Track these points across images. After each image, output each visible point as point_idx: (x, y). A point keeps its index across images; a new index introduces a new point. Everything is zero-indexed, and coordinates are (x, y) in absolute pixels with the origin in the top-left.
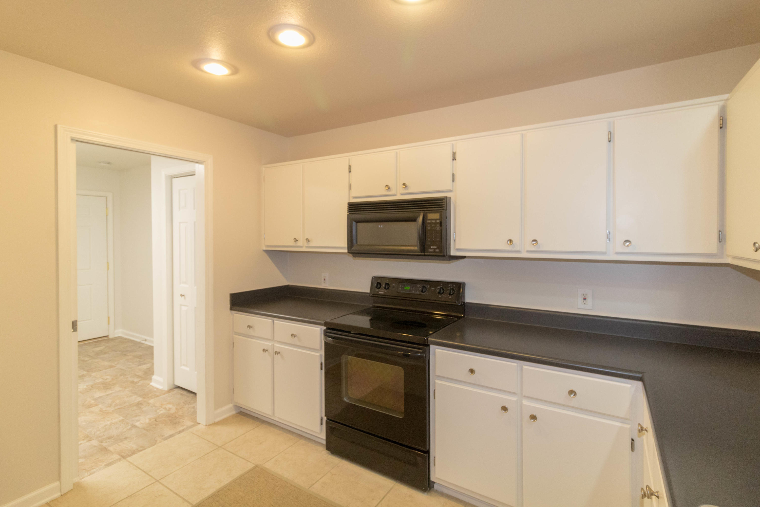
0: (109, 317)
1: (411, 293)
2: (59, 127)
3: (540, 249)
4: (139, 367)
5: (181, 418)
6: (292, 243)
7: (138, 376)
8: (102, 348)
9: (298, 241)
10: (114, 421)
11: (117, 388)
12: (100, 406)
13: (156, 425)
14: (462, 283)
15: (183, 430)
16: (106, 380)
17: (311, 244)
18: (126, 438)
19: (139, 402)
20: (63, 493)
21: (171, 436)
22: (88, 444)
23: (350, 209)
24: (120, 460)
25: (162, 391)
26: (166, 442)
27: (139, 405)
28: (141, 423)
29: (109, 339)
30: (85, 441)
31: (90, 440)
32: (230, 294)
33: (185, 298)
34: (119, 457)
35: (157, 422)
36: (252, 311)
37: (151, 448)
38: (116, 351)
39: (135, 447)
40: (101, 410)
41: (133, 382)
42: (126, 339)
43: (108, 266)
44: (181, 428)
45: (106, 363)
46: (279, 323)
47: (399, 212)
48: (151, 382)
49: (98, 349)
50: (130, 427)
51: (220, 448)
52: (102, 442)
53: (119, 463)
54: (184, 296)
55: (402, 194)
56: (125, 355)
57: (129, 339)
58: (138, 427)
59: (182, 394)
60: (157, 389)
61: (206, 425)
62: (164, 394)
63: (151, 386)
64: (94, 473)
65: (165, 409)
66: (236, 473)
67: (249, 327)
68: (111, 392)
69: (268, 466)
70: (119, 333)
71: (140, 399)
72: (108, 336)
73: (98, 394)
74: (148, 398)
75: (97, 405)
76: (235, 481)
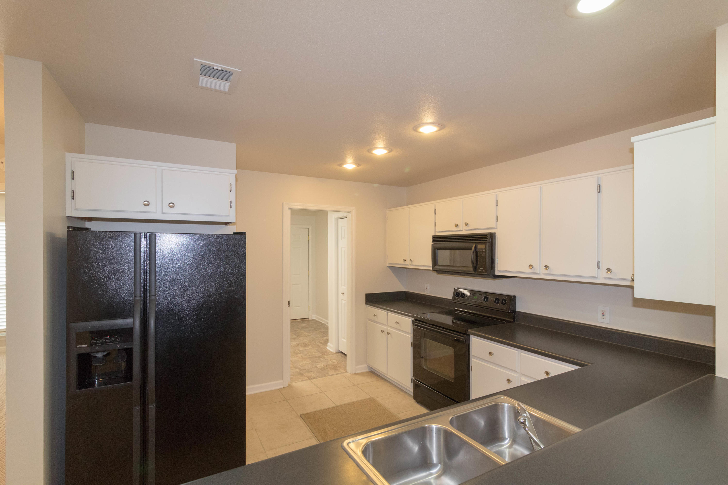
0: (309, 306)
1: (477, 301)
2: (284, 203)
3: (551, 273)
4: (323, 338)
5: (339, 368)
6: (402, 262)
7: (321, 343)
8: (305, 325)
9: (406, 261)
10: (307, 362)
11: (310, 347)
12: (302, 354)
13: (326, 369)
14: (512, 296)
15: (339, 374)
16: (305, 342)
17: (414, 263)
18: (311, 371)
19: (320, 356)
20: (284, 387)
21: (332, 375)
22: (295, 370)
23: (433, 240)
24: (308, 380)
25: (332, 352)
26: (330, 377)
27: (319, 357)
28: (319, 366)
29: (309, 320)
30: (294, 369)
31: (296, 369)
32: (366, 294)
33: (344, 295)
34: (308, 379)
35: (327, 367)
36: (378, 306)
37: (322, 378)
38: (312, 328)
39: (315, 376)
40: (302, 356)
41: (318, 345)
42: (318, 321)
43: (309, 273)
44: (338, 373)
45: (306, 333)
46: (391, 314)
47: (462, 243)
48: (327, 347)
49: (303, 325)
50: (314, 367)
51: (356, 385)
52: (301, 371)
53: (308, 381)
54: (343, 294)
55: (466, 230)
56: (316, 330)
57: (319, 322)
58: (318, 368)
59: (342, 356)
60: (330, 351)
61: (351, 374)
62: (333, 354)
63: (327, 349)
64: (297, 382)
65: (332, 362)
66: (361, 398)
67: (375, 315)
68: (307, 349)
69: (378, 399)
70: (314, 317)
71: (321, 355)
72: (308, 318)
73: (301, 348)
74: (325, 355)
75: (300, 354)
76: (359, 401)
